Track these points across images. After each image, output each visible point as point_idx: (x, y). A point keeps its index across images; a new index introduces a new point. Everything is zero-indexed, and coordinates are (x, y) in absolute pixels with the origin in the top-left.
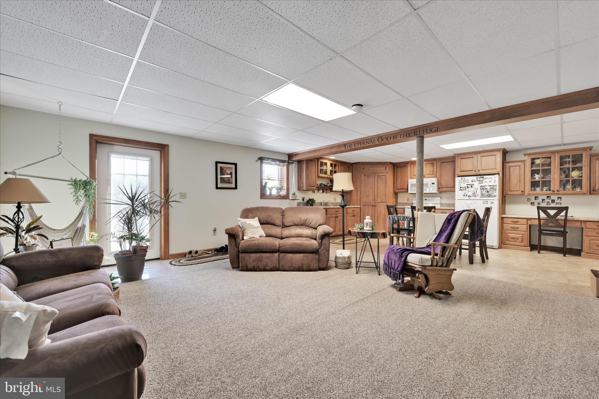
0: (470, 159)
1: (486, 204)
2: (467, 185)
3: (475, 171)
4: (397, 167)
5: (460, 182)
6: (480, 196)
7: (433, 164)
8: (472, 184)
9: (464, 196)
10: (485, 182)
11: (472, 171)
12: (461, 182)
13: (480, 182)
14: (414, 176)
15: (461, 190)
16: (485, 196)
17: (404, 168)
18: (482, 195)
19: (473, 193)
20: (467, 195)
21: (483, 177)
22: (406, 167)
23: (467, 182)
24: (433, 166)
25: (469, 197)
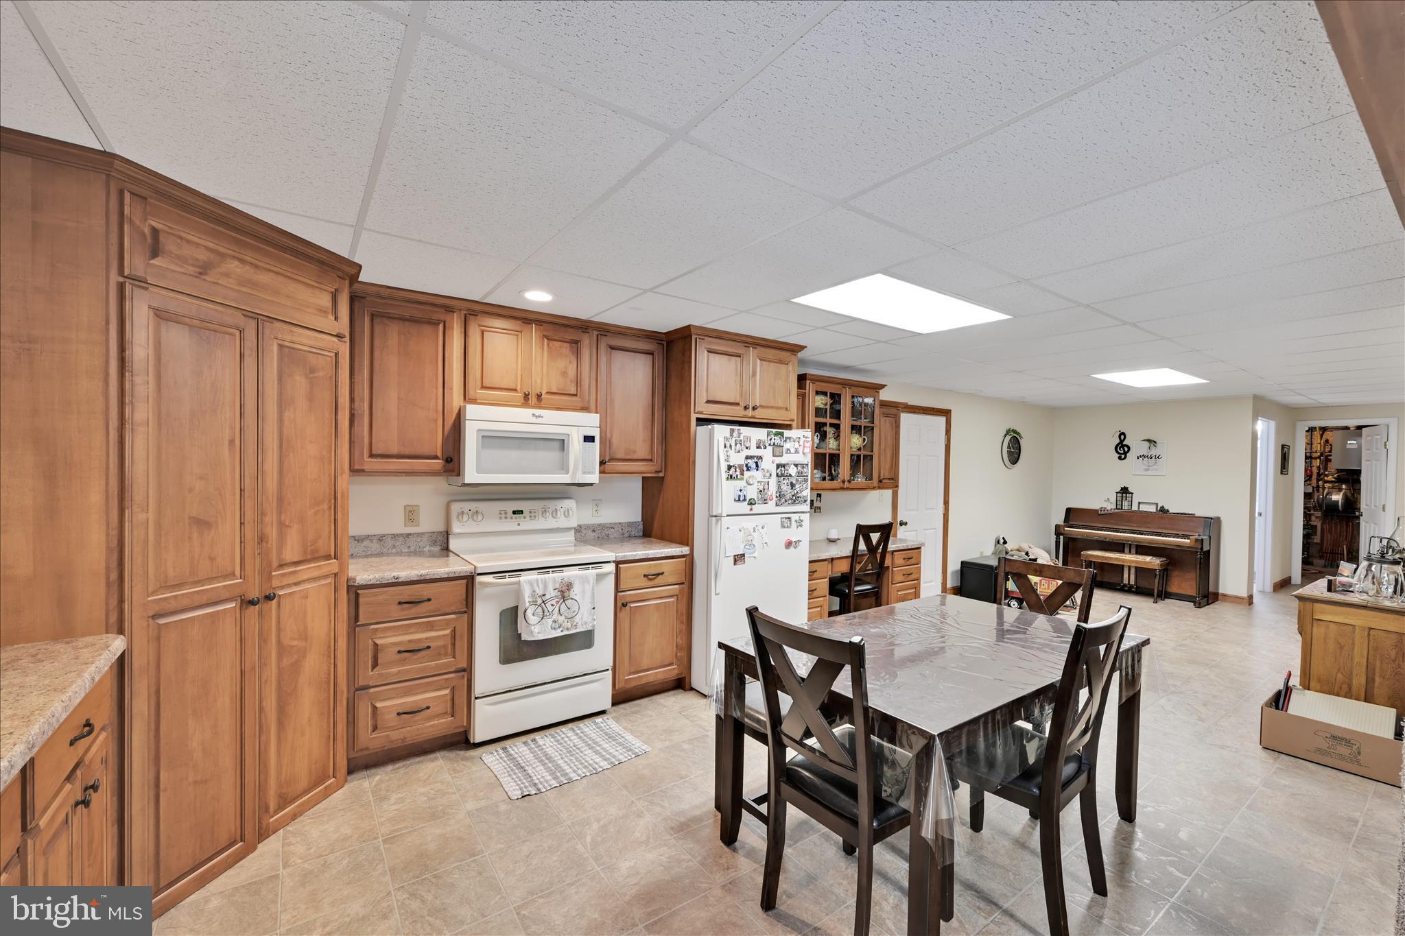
0: (734, 358)
1: (788, 527)
2: (747, 458)
3: (746, 408)
4: (372, 317)
5: (728, 445)
6: (773, 502)
7: (575, 343)
8: (757, 457)
9: (739, 500)
10: (787, 453)
11: (738, 404)
12: (731, 446)
13: (778, 450)
14: (483, 387)
15: (731, 476)
16: (786, 501)
17: (428, 330)
18: (780, 495)
19: (761, 488)
20: (745, 500)
21: (782, 434)
22: (441, 326)
23: (747, 448)
24: (578, 354)
25: (751, 504)
